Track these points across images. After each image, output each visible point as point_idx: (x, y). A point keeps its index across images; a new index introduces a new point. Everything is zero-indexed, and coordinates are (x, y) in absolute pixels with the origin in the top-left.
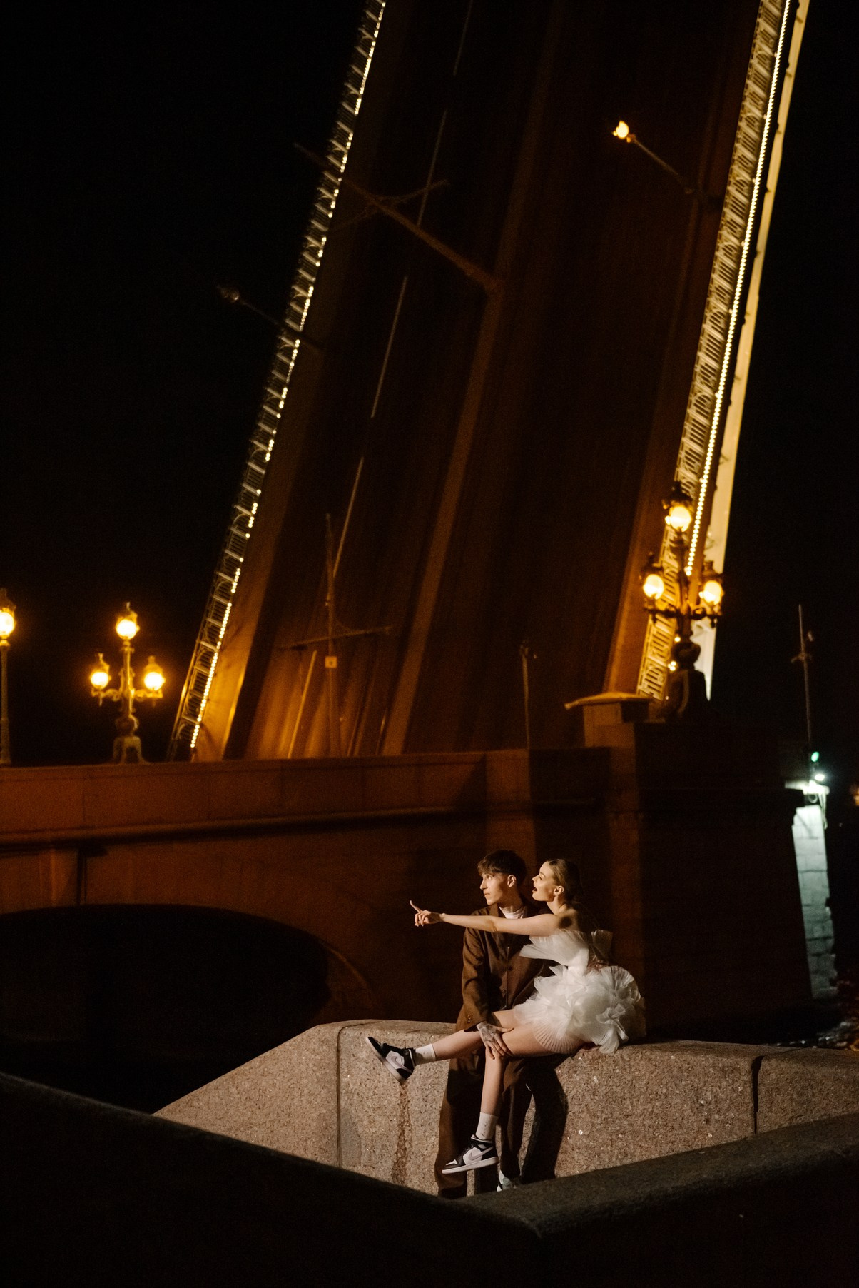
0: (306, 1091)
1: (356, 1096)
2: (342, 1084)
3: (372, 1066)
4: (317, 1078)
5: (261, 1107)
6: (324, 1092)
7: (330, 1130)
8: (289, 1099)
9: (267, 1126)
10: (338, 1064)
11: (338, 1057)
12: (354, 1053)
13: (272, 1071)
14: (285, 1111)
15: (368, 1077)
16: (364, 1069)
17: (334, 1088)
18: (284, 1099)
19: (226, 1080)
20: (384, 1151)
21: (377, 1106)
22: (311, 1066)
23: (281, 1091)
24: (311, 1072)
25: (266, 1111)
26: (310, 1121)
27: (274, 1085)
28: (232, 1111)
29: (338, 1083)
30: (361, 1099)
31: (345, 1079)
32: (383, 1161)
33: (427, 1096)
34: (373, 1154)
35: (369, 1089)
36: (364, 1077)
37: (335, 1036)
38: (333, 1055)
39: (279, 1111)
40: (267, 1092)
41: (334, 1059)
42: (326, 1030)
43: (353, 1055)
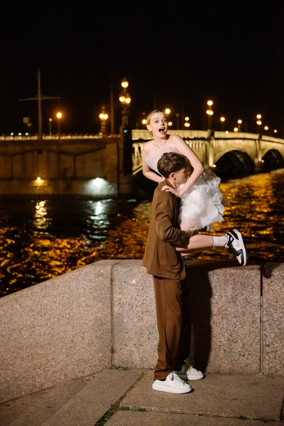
0: (83, 304)
1: (127, 306)
2: (115, 299)
3: (142, 287)
4: (94, 296)
5: (43, 315)
6: (99, 305)
7: (105, 326)
8: (69, 309)
9: (48, 326)
10: (112, 288)
11: (111, 284)
12: (126, 281)
13: (53, 294)
14: (65, 316)
15: (138, 294)
16: (134, 290)
17: (109, 302)
18: (63, 310)
19: (10, 300)
20: (150, 336)
21: (146, 310)
22: (88, 289)
23: (61, 305)
24: (88, 293)
25: (47, 317)
26: (87, 322)
27: (55, 302)
28: (16, 319)
29: (112, 299)
30: (131, 307)
31: (117, 297)
32: (150, 341)
34: (141, 338)
35: (138, 301)
36: (135, 295)
37: (109, 272)
38: (107, 283)
39: (59, 317)
40: (49, 306)
41: (109, 285)
42: (100, 268)
43: (125, 282)
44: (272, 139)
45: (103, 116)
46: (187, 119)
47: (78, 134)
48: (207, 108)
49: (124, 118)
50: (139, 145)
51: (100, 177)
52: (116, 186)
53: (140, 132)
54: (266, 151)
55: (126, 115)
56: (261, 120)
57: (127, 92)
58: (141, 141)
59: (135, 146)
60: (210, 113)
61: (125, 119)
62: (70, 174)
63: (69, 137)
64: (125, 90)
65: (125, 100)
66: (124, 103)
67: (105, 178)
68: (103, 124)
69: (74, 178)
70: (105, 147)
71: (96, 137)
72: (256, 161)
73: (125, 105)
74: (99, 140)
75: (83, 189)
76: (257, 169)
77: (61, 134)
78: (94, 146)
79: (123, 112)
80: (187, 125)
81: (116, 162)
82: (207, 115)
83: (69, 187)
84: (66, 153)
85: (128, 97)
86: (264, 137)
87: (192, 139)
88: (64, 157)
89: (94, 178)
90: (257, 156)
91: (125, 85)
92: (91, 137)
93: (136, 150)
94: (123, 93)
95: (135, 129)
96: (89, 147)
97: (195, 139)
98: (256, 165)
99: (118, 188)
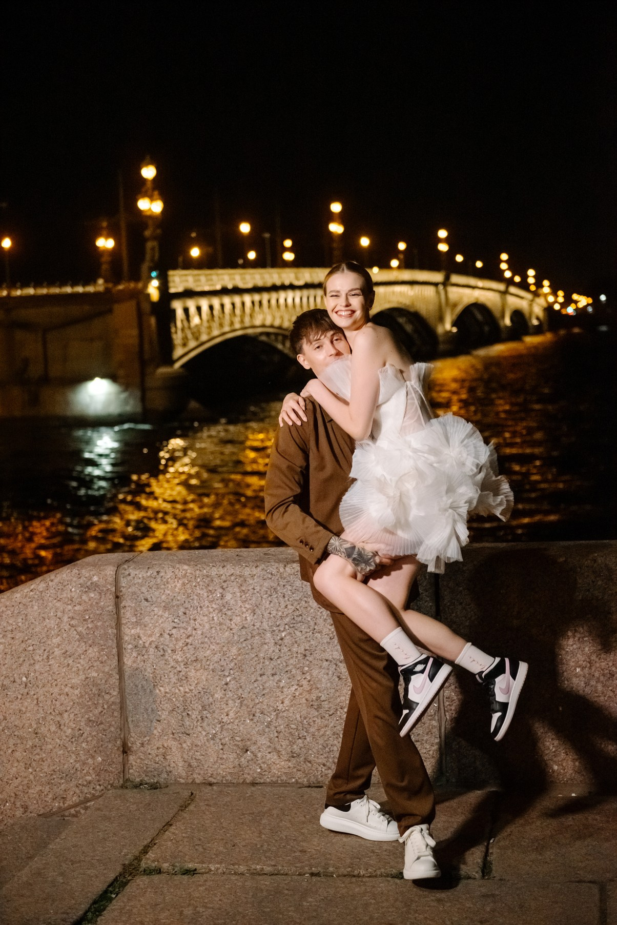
0: (57, 652)
1: (152, 650)
2: (126, 638)
3: (182, 610)
4: (79, 634)
6: (93, 652)
7: (107, 697)
8: (27, 664)
10: (118, 613)
11: (117, 605)
12: (149, 597)
14: (18, 680)
15: (175, 625)
16: (167, 615)
17: (112, 643)
18: (14, 667)
20: (205, 712)
21: (193, 658)
22: (65, 619)
23: (9, 656)
24: (67, 627)
26: (67, 690)
29: (119, 638)
30: (162, 652)
31: (129, 632)
32: (205, 724)
33: (282, 639)
34: (186, 719)
35: (177, 640)
36: (168, 626)
37: (111, 579)
38: (108, 603)
39: (7, 682)
41: (111, 608)
42: (92, 573)
43: (146, 600)
44: (472, 281)
45: (105, 243)
46: (288, 243)
47: (51, 284)
48: (331, 217)
49: (150, 245)
50: (184, 303)
51: (102, 377)
52: (138, 393)
53: (186, 275)
54: (459, 309)
55: (154, 238)
56: (447, 240)
57: (154, 189)
58: (189, 294)
59: (177, 305)
60: (336, 228)
61: (153, 249)
62: (35, 371)
63: (31, 291)
64: (149, 185)
65: (152, 206)
66: (148, 213)
67: (113, 378)
68: (105, 259)
69: (45, 380)
70: (110, 311)
71: (90, 289)
72: (440, 330)
73: (152, 217)
74: (96, 294)
75: (67, 403)
76: (442, 347)
77: (12, 286)
78: (87, 308)
79: (147, 233)
80: (289, 256)
81: (134, 341)
82: (330, 233)
83: (35, 400)
84: (26, 326)
85: (156, 200)
86: (455, 279)
87: (300, 288)
88: (19, 335)
89: (90, 378)
90: (441, 319)
91: (149, 172)
92: (80, 289)
93: (180, 313)
94: (146, 192)
95: (175, 268)
96: (75, 310)
97: (307, 286)
98: (441, 339)
99: (143, 399)
